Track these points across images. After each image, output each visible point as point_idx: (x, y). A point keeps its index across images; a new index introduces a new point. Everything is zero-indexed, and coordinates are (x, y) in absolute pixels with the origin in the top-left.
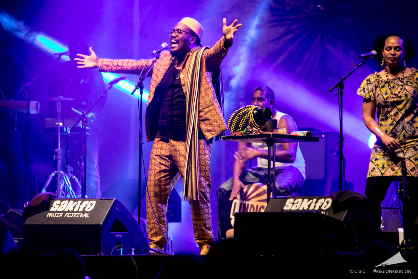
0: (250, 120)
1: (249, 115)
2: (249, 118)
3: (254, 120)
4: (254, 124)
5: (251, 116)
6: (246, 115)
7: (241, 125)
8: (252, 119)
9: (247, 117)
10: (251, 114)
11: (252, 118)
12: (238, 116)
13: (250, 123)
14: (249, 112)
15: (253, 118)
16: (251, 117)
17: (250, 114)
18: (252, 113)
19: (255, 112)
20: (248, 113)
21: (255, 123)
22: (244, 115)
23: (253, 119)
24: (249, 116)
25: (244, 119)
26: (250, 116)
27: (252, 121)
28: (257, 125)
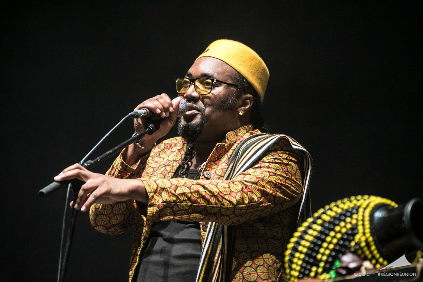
0: (357, 237)
1: (357, 220)
2: (354, 230)
3: (371, 239)
4: (367, 252)
5: (363, 225)
6: (344, 221)
7: (323, 254)
8: (364, 234)
9: (349, 226)
10: (363, 216)
11: (364, 229)
12: (322, 225)
13: (356, 244)
14: (357, 210)
15: (368, 231)
16: (360, 228)
17: (360, 218)
18: (367, 218)
19: (378, 214)
20: (352, 214)
21: (373, 248)
22: (340, 220)
23: (368, 235)
24: (357, 225)
25: (336, 233)
26: (360, 223)
27: (363, 239)
28: (378, 256)
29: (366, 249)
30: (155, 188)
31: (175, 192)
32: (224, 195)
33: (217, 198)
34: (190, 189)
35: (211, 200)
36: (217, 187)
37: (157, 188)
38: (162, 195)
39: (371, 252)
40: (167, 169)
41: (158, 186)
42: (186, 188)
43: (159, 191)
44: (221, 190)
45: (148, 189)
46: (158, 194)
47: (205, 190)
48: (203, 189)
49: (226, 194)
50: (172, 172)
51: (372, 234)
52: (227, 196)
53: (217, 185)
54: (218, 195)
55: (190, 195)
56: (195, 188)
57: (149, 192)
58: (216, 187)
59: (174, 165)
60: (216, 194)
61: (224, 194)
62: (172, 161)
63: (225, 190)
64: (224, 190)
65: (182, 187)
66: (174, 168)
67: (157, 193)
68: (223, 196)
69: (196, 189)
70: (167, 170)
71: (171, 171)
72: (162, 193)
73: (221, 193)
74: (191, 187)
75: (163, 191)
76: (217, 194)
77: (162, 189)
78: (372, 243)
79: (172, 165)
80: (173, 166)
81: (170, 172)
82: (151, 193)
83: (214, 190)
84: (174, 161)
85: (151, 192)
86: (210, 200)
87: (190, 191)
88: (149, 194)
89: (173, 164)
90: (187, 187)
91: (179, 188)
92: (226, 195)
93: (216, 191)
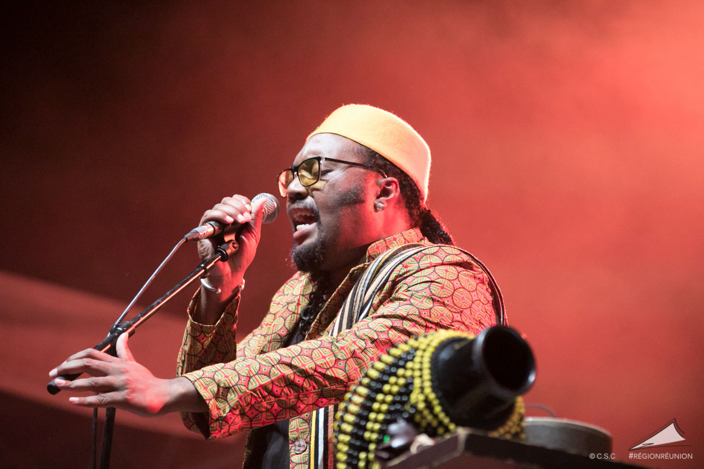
0: (413, 395)
1: (413, 369)
2: (407, 389)
3: (432, 396)
5: (421, 376)
6: (396, 375)
7: (372, 430)
8: (422, 388)
9: (402, 381)
10: (421, 363)
11: (422, 382)
12: (367, 386)
15: (427, 384)
16: (417, 382)
17: (417, 366)
20: (406, 361)
21: (438, 409)
22: (391, 374)
23: (428, 390)
24: (412, 377)
26: (417, 373)
27: (421, 397)
28: (446, 420)
29: (426, 412)
30: (216, 389)
31: (247, 388)
32: (325, 370)
33: (314, 378)
34: (269, 377)
35: (305, 385)
36: (312, 359)
37: (218, 390)
38: (228, 399)
39: (436, 416)
40: (290, 308)
41: (219, 386)
42: (263, 376)
43: (222, 393)
44: (318, 363)
45: (205, 394)
46: (222, 399)
47: (293, 370)
48: (291, 370)
49: (328, 367)
50: (297, 314)
51: (434, 389)
52: (330, 370)
53: (312, 354)
54: (315, 374)
55: (270, 387)
56: (277, 372)
57: (207, 400)
58: (310, 359)
59: (300, 303)
60: (311, 372)
61: (324, 368)
62: (297, 296)
63: (325, 361)
64: (323, 361)
65: (257, 376)
66: (300, 307)
67: (220, 398)
68: (323, 371)
69: (280, 374)
70: (289, 311)
71: (296, 312)
72: (227, 395)
73: (320, 367)
74: (270, 372)
75: (228, 392)
76: (313, 372)
77: (227, 390)
78: (436, 402)
79: (297, 302)
80: (298, 304)
81: (294, 313)
82: (210, 400)
83: (307, 367)
84: (300, 295)
85: (211, 398)
86: (303, 384)
87: (270, 380)
88: (207, 402)
89: (299, 300)
90: (265, 375)
91: (251, 380)
92: (327, 369)
93: (310, 367)
